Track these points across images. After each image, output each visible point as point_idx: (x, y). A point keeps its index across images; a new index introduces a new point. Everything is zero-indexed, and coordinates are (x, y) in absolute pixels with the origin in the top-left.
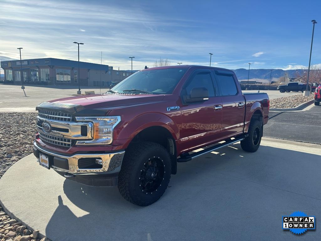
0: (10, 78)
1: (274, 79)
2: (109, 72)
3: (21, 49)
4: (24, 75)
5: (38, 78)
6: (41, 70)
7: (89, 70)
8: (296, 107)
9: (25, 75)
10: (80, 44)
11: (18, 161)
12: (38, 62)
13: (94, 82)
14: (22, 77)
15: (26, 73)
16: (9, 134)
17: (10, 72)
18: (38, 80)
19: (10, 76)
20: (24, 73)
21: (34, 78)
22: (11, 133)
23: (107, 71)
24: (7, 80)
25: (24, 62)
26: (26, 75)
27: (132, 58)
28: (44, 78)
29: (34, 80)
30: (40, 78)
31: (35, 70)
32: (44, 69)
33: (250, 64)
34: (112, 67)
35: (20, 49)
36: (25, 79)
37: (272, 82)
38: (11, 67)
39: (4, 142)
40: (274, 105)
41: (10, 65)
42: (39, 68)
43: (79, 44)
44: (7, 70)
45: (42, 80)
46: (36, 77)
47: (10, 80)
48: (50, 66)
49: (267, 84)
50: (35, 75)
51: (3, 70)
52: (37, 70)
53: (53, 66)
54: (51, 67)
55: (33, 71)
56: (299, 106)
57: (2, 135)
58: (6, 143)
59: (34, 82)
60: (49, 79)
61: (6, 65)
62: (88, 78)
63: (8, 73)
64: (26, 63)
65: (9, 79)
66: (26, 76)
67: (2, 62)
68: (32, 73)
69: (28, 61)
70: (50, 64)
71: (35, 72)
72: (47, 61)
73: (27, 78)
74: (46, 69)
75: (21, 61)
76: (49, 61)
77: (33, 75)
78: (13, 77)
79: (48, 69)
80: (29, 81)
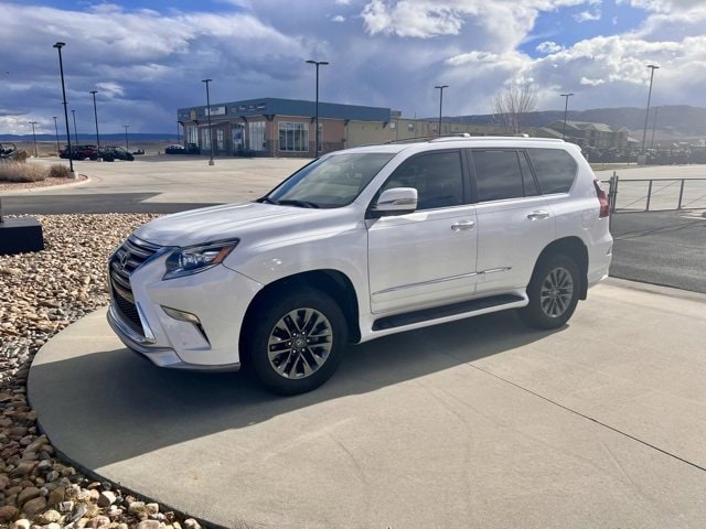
2: (393, 125)
3: (208, 82)
5: (244, 143)
6: (251, 124)
7: (347, 121)
9: (220, 138)
10: (321, 63)
12: (244, 108)
14: (215, 142)
15: (221, 132)
17: (194, 131)
18: (245, 147)
19: (194, 137)
21: (236, 143)
23: (386, 124)
25: (219, 108)
26: (222, 137)
29: (236, 147)
30: (248, 141)
31: (240, 127)
32: (255, 123)
34: (400, 113)
36: (221, 145)
38: (196, 121)
41: (193, 117)
42: (246, 121)
43: (317, 64)
44: (188, 127)
46: (240, 141)
48: (267, 116)
50: (239, 136)
51: (183, 127)
52: (244, 124)
53: (273, 116)
55: (236, 128)
59: (236, 151)
60: (265, 144)
61: (187, 115)
62: (345, 140)
63: (191, 132)
64: (222, 111)
66: (222, 139)
67: (179, 111)
68: (235, 132)
69: (227, 107)
70: (267, 113)
71: (239, 131)
72: (262, 105)
73: (224, 144)
74: (259, 123)
75: (209, 107)
76: (265, 104)
77: (235, 136)
78: (200, 142)
79: (264, 123)
80: (228, 149)
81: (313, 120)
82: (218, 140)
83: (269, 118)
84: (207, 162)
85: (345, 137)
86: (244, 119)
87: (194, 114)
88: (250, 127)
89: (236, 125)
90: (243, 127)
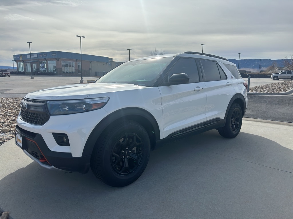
0: (21, 70)
1: (263, 69)
2: (109, 63)
3: (30, 43)
4: (34, 67)
5: (46, 70)
6: (49, 62)
7: (91, 61)
8: (287, 92)
10: (82, 37)
11: (11, 139)
12: (46, 55)
13: (96, 73)
14: (32, 69)
15: (35, 65)
16: (9, 115)
17: (22, 65)
18: (46, 71)
19: (22, 68)
20: (34, 65)
21: (42, 69)
22: (11, 114)
23: (107, 63)
24: (19, 71)
25: (34, 55)
26: (35, 67)
27: (129, 50)
28: (51, 69)
29: (42, 71)
30: (47, 69)
31: (44, 63)
32: (51, 61)
33: (240, 54)
34: (112, 59)
35: (29, 43)
36: (34, 71)
37: (261, 71)
38: (23, 60)
39: (2, 122)
40: (265, 90)
41: (21, 58)
42: (47, 61)
43: (81, 37)
44: (19, 63)
45: (49, 71)
46: (44, 69)
47: (22, 71)
48: (56, 58)
49: (256, 73)
50: (44, 67)
51: (16, 63)
52: (45, 62)
53: (59, 58)
54: (58, 59)
55: (42, 63)
56: (289, 91)
57: (2, 116)
58: (4, 123)
59: (42, 73)
60: (55, 71)
61: (18, 58)
62: (90, 69)
63: (20, 65)
64: (35, 56)
65: (21, 71)
66: (35, 68)
67: (14, 56)
68: (41, 65)
69: (37, 54)
71: (43, 64)
72: (54, 54)
73: (36, 70)
74: (53, 61)
75: (30, 54)
76: (55, 54)
77: (41, 67)
78: (25, 69)
79: (55, 61)
80: (38, 72)
81: (76, 61)
82: (34, 68)
83: (57, 59)
84: (30, 77)
85: (91, 68)
86: (46, 60)
87: (22, 57)
88: (49, 63)
89: (42, 62)
90: (45, 63)
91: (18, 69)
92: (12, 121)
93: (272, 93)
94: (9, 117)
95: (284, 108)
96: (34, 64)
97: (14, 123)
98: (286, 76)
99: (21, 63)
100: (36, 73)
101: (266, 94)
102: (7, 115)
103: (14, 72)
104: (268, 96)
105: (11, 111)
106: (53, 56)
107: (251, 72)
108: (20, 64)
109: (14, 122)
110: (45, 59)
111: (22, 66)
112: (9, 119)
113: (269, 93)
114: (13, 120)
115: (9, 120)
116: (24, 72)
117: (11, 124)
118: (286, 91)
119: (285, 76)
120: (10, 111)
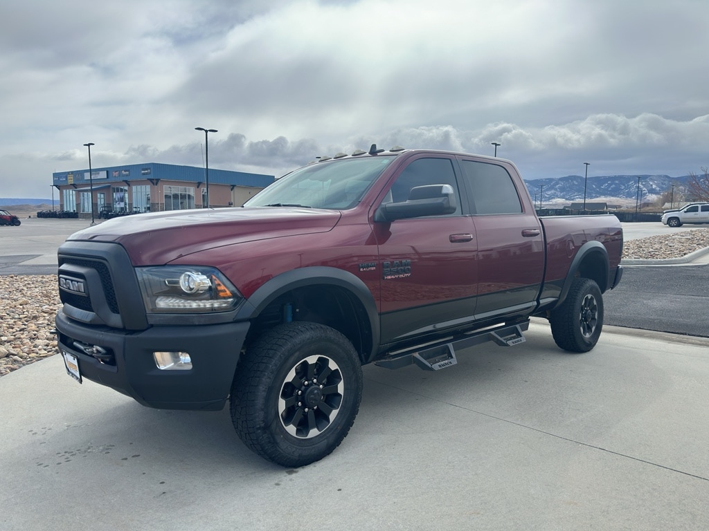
0: (70, 207)
3: (91, 146)
4: (99, 200)
5: (127, 207)
6: (134, 188)
7: (233, 186)
9: (101, 201)
10: (210, 131)
12: (127, 173)
14: (94, 205)
15: (102, 196)
17: (71, 197)
18: (126, 210)
19: (71, 203)
20: (98, 197)
21: (118, 206)
24: (65, 210)
25: (100, 172)
26: (103, 200)
28: (139, 205)
29: (118, 210)
30: (131, 204)
31: (122, 190)
32: (139, 187)
33: (587, 164)
35: (89, 145)
36: (100, 209)
38: (73, 185)
41: (71, 181)
42: (129, 185)
43: (206, 131)
44: (65, 191)
45: (135, 210)
46: (122, 205)
47: (72, 211)
48: (151, 180)
50: (122, 199)
51: (59, 191)
52: (126, 188)
53: (158, 180)
55: (118, 191)
56: (692, 254)
60: (149, 208)
61: (64, 179)
62: (232, 204)
63: (68, 196)
64: (103, 175)
65: (68, 210)
66: (102, 203)
67: (55, 175)
68: (116, 196)
69: (108, 171)
70: (151, 177)
71: (122, 194)
72: (146, 169)
73: (105, 207)
74: (143, 187)
75: (90, 171)
76: (150, 169)
77: (117, 200)
78: (78, 205)
79: (148, 187)
80: (108, 211)
81: (199, 184)
82: (99, 203)
83: (154, 182)
85: (232, 201)
86: (127, 183)
87: (72, 178)
88: (134, 191)
89: (118, 189)
90: (126, 190)
91: (62, 206)
92: (20, 331)
93: (649, 260)
94: (15, 322)
95: (666, 296)
96: (99, 195)
97: (22, 336)
98: (698, 216)
99: (71, 192)
100: (104, 214)
101: (635, 263)
102: (13, 318)
103: (53, 213)
104: (638, 268)
105: (23, 308)
106: (144, 174)
107: (620, 207)
108: (68, 193)
109: (23, 334)
110: (126, 181)
111: (71, 199)
112: (12, 328)
113: (641, 259)
114: (22, 330)
115: (14, 330)
116: (77, 213)
117: (15, 339)
118: (685, 254)
119: (696, 216)
120: (21, 307)
